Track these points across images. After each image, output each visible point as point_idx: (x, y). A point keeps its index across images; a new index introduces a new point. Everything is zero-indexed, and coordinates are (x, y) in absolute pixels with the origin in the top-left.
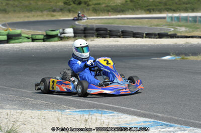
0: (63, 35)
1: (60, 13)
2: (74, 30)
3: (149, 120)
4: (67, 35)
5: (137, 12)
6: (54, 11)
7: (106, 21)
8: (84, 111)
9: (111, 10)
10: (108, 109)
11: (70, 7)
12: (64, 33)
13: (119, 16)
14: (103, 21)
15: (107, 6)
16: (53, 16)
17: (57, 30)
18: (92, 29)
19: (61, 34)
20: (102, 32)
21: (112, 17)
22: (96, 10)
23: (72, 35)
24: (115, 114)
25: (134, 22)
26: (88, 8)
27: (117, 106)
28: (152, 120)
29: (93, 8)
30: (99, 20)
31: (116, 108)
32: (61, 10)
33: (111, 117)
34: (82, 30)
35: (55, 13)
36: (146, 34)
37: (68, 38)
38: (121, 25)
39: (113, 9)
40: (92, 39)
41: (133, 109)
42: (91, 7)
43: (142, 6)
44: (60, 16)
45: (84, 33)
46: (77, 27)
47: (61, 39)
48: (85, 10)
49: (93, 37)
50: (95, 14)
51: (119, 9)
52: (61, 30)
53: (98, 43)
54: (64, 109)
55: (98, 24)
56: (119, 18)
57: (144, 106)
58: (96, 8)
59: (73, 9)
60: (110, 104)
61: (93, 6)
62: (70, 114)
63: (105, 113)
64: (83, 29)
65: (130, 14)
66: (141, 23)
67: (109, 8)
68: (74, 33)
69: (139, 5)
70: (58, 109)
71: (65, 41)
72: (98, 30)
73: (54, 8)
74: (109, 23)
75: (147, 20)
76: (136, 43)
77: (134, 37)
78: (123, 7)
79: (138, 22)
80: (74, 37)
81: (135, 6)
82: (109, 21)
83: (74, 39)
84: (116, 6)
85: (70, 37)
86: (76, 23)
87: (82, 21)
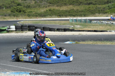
0: (9, 30)
1: (9, 17)
2: (15, 27)
4: (11, 30)
5: (53, 17)
6: (5, 16)
7: (35, 22)
8: (17, 73)
9: (38, 16)
11: (14, 13)
12: (10, 28)
13: (42, 19)
14: (33, 22)
15: (36, 13)
16: (4, 19)
17: (6, 27)
18: (26, 26)
19: (8, 29)
20: (32, 28)
21: (38, 19)
22: (29, 15)
23: (15, 29)
25: (51, 22)
26: (25, 14)
27: (37, 70)
32: (9, 15)
34: (20, 27)
35: (5, 17)
36: (57, 29)
37: (12, 31)
38: (43, 24)
39: (39, 15)
40: (26, 32)
41: (45, 72)
42: (26, 14)
43: (56, 13)
44: (9, 18)
45: (21, 29)
46: (17, 25)
47: (8, 32)
48: (23, 15)
49: (26, 30)
50: (29, 18)
51: (42, 15)
52: (8, 27)
53: (29, 34)
54: (6, 71)
55: (30, 24)
56: (42, 20)
57: (52, 70)
58: (30, 14)
59: (16, 15)
60: (33, 69)
61: (28, 13)
62: (9, 75)
64: (21, 26)
65: (49, 18)
66: (55, 23)
67: (37, 14)
69: (54, 13)
70: (3, 72)
71: (10, 33)
72: (29, 26)
73: (5, 14)
75: (58, 21)
76: (51, 34)
77: (50, 31)
78: (45, 14)
79: (53, 22)
80: (16, 31)
81: (52, 13)
82: (37, 22)
83: (15, 32)
84: (41, 13)
85: (13, 31)
86: (18, 23)
87: (21, 22)
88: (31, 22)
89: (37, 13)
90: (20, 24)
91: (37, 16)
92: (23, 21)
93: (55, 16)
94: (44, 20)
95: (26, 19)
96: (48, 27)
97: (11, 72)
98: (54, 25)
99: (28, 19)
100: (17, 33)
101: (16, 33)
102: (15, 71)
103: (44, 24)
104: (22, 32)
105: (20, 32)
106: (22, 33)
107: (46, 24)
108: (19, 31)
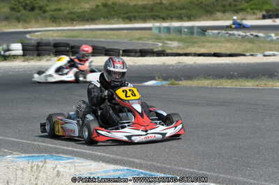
0: (7, 53)
1: (5, 23)
2: (23, 46)
3: (122, 168)
4: (12, 53)
5: (113, 21)
7: (69, 33)
8: (32, 157)
9: (77, 19)
10: (66, 154)
11: (19, 14)
12: (9, 50)
13: (87, 27)
14: (64, 34)
15: (71, 13)
18: (48, 44)
19: (4, 52)
20: (62, 48)
21: (77, 28)
22: (55, 18)
23: (21, 52)
24: (76, 160)
25: (108, 35)
26: (44, 15)
27: (78, 150)
28: (126, 168)
29: (51, 15)
30: (60, 32)
31: (77, 152)
32: (7, 18)
33: (69, 165)
34: (34, 46)
36: (124, 51)
37: (15, 57)
38: (89, 39)
39: (78, 17)
40: (48, 58)
41: (99, 154)
42: (47, 14)
43: (120, 13)
44: (5, 26)
45: (37, 50)
46: (27, 41)
47: (5, 58)
48: (39, 18)
49: (49, 55)
50: (54, 24)
51: (87, 17)
52: (5, 46)
54: (5, 155)
55: (57, 38)
56: (86, 30)
58: (56, 16)
59: (23, 17)
61: (51, 13)
62: (13, 161)
63: (61, 159)
64: (36, 44)
65: (103, 24)
66: (117, 35)
67: (74, 16)
68: (23, 50)
69: (115, 11)
71: (10, 61)
72: (56, 45)
74: (73, 37)
75: (125, 31)
77: (106, 55)
78: (93, 14)
79: (113, 34)
80: (24, 55)
81: (109, 12)
82: (74, 33)
83: (22, 58)
84: (83, 12)
85: (18, 56)
86: (28, 36)
87: (36, 34)
88: (59, 33)
89: (73, 13)
90: (33, 38)
91: (73, 20)
92: (39, 33)
93: (118, 18)
94: (91, 30)
95: (47, 27)
96: (101, 45)
97: (16, 155)
98: (115, 40)
99: (53, 26)
100: (27, 60)
101: (24, 61)
102: (25, 152)
103: (93, 38)
104: (38, 58)
105: (33, 59)
106: (40, 60)
107: (97, 40)
108: (31, 57)
